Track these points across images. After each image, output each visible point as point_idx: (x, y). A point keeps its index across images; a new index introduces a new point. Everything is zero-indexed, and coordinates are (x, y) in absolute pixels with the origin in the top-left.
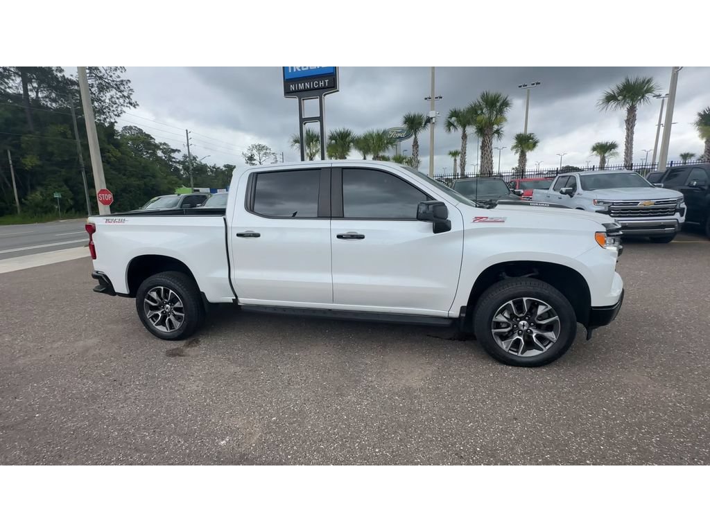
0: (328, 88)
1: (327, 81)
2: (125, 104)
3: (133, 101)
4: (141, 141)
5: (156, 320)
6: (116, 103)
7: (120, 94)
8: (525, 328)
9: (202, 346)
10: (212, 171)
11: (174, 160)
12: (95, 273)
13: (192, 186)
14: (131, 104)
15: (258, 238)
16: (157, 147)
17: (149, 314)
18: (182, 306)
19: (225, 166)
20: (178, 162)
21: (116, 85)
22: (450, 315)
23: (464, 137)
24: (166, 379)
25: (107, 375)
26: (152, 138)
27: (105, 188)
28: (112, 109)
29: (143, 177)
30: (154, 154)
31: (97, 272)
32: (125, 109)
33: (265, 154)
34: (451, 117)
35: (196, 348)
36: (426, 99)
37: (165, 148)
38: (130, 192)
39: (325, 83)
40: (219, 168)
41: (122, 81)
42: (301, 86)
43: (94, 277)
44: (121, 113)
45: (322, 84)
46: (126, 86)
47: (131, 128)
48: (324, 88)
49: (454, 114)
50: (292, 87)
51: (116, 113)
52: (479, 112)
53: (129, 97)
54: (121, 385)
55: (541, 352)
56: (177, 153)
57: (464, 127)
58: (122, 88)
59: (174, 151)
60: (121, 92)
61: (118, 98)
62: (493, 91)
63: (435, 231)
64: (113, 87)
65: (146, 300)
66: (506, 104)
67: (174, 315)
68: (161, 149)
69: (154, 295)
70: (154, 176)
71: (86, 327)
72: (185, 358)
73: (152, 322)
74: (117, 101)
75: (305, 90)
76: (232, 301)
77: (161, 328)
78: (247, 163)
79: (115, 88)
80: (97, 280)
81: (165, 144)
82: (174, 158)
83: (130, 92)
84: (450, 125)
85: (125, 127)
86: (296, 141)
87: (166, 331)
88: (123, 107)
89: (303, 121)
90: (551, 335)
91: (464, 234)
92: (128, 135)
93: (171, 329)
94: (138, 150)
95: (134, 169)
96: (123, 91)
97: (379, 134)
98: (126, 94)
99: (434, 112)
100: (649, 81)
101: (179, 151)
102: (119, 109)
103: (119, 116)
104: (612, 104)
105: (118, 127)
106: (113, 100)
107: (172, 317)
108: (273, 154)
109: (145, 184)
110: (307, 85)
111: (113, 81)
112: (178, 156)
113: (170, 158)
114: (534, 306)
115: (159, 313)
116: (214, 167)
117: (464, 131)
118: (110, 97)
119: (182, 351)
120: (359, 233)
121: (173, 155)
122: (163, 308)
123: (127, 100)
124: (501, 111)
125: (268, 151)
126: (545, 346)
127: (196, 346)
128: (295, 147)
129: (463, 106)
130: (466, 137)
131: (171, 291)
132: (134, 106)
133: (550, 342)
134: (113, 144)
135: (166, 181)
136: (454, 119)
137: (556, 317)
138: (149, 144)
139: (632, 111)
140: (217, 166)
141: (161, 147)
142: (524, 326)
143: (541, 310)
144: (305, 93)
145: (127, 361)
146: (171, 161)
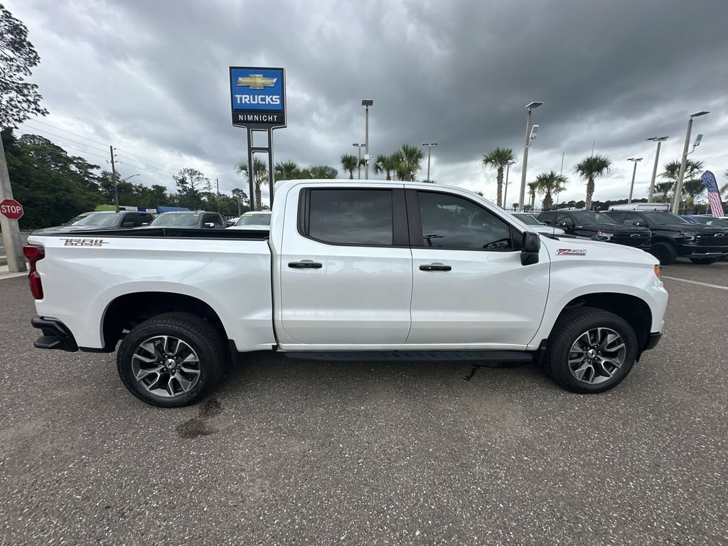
0: (276, 123)
1: (275, 117)
2: (31, 110)
3: (41, 108)
4: (49, 152)
5: (152, 381)
6: (17, 107)
7: (22, 97)
8: (594, 356)
9: (227, 410)
10: (138, 191)
11: (91, 176)
12: (37, 320)
13: (118, 203)
14: (39, 111)
15: (319, 270)
16: (71, 160)
17: (140, 374)
18: (198, 360)
19: (153, 187)
20: (97, 179)
21: (17, 87)
22: (529, 349)
24: (202, 485)
25: (87, 498)
26: (62, 151)
27: (12, 199)
28: (10, 112)
29: (54, 191)
30: (65, 167)
31: (42, 318)
32: (28, 115)
33: (198, 178)
34: (378, 162)
35: (221, 416)
36: (354, 145)
37: (80, 163)
38: (36, 205)
39: (273, 118)
40: (146, 188)
41: (26, 84)
42: (250, 118)
43: (36, 325)
44: (24, 119)
45: (270, 118)
46: (31, 91)
47: (33, 137)
48: (273, 123)
49: (381, 159)
50: (241, 117)
51: (16, 117)
52: (401, 160)
53: (35, 103)
54: (123, 515)
55: (607, 378)
56: (95, 169)
57: (388, 171)
58: (26, 91)
59: (92, 167)
60: (24, 95)
61: (19, 102)
62: (411, 146)
63: (524, 263)
64: (12, 88)
65: (135, 355)
66: (420, 156)
67: (182, 373)
68: (74, 163)
69: (151, 348)
70: (68, 191)
71: (13, 399)
72: (214, 435)
73: (146, 386)
74: (19, 105)
75: (254, 122)
76: (271, 348)
77: (161, 393)
78: (178, 185)
79: (15, 90)
80: (40, 330)
81: (79, 158)
82: (92, 174)
83: (37, 98)
84: (377, 168)
85: (25, 135)
86: (243, 168)
87: (168, 395)
88: (26, 112)
89: (251, 150)
90: (616, 361)
91: (551, 266)
92: (29, 144)
93: (175, 391)
94: (43, 161)
95: (42, 182)
96: (27, 95)
97: (321, 169)
98: (31, 99)
99: (368, 155)
100: (510, 152)
101: (98, 167)
102: (22, 114)
103: (20, 121)
104: (489, 164)
105: (17, 134)
106: (13, 103)
107: (177, 376)
108: (206, 179)
109: (57, 199)
110: (256, 118)
111: (14, 83)
112: (97, 173)
113: (87, 174)
114: (604, 334)
115: (156, 371)
116: (140, 187)
117: (388, 174)
118: (8, 99)
119: (201, 424)
120: (446, 264)
121: (90, 170)
122: (164, 364)
123: (33, 106)
124: (416, 162)
125: (201, 176)
126: (611, 372)
127: (217, 413)
128: (241, 174)
129: (388, 154)
131: (180, 341)
132: (43, 113)
133: (615, 367)
134: (10, 151)
135: (84, 197)
136: (380, 163)
137: (623, 345)
138: (60, 156)
139: (500, 171)
140: (144, 186)
141: (75, 161)
142: (592, 354)
143: (610, 338)
144: (254, 125)
145: (114, 459)
146: (88, 177)
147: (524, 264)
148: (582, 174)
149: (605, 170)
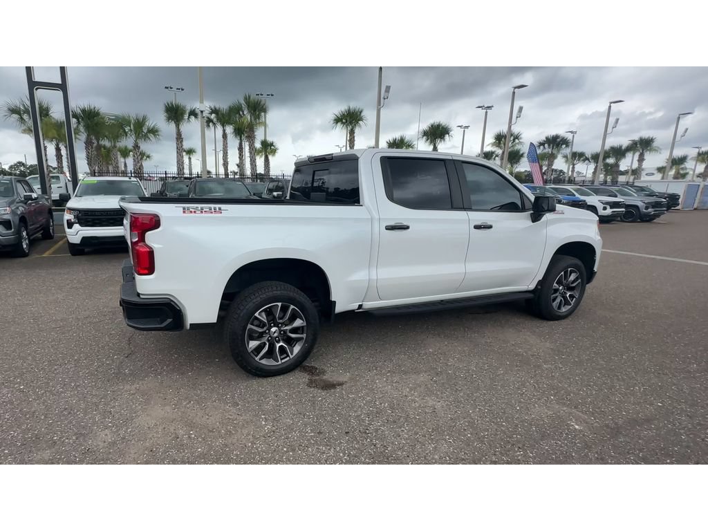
8: (562, 291)
17: (251, 346)
18: (305, 324)
22: (529, 289)
23: (225, 136)
34: (211, 113)
49: (215, 111)
52: (241, 113)
57: (224, 126)
62: (255, 96)
65: (250, 326)
66: (264, 109)
69: (263, 317)
76: (357, 308)
77: (269, 362)
84: (209, 121)
87: (276, 363)
89: (33, 85)
91: (547, 223)
93: (281, 359)
104: (340, 125)
107: (284, 343)
115: (265, 340)
117: (224, 131)
120: (489, 223)
129: (224, 105)
130: (226, 137)
131: (292, 307)
133: (574, 297)
136: (213, 115)
137: (580, 280)
143: (573, 276)
147: (533, 222)
148: (427, 140)
149: (447, 136)
